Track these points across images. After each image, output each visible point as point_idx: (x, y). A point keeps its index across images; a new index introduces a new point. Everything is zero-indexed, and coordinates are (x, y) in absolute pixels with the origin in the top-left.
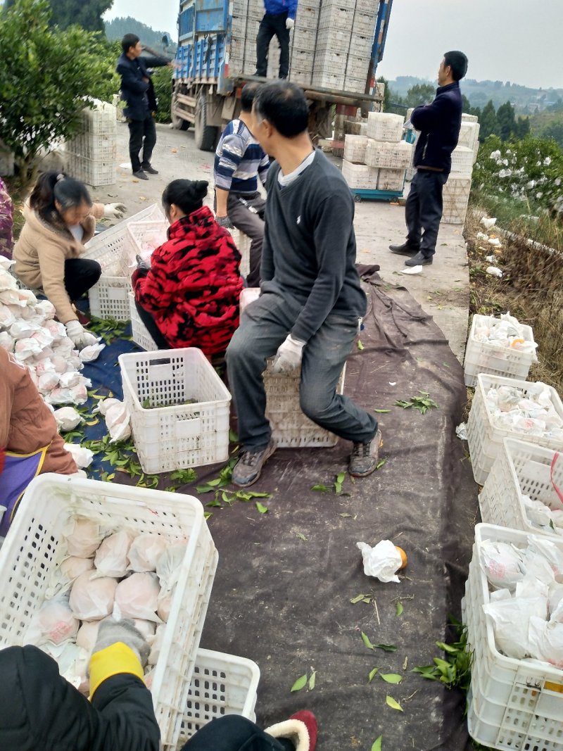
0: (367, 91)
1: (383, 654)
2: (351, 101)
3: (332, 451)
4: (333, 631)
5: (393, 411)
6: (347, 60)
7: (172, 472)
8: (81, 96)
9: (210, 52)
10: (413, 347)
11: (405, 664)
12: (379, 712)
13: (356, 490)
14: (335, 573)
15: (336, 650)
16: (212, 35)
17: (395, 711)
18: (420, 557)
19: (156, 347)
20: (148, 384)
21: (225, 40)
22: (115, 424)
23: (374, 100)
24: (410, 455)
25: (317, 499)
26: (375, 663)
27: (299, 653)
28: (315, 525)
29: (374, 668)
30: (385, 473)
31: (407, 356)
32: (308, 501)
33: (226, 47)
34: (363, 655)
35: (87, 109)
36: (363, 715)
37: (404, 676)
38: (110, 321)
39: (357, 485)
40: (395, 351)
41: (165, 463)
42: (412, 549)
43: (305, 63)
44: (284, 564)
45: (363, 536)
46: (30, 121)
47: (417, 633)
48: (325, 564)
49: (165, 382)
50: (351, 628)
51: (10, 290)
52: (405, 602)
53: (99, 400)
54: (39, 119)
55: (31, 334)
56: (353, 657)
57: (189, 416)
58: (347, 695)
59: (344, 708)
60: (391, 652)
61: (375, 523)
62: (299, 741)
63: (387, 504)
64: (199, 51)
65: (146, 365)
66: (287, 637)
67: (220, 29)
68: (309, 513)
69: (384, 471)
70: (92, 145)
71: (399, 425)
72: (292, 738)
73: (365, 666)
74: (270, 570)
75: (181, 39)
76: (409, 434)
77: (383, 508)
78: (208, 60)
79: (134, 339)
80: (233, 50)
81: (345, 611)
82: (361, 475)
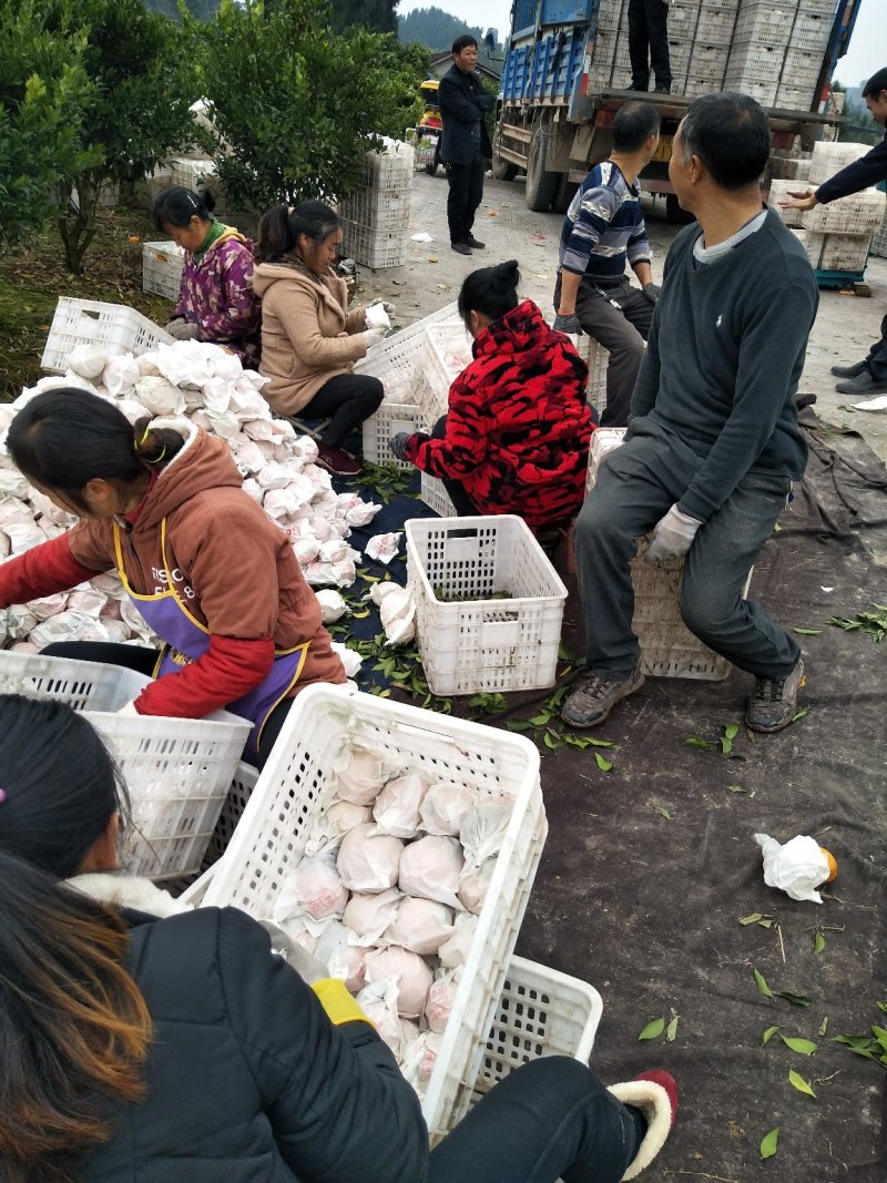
0: (815, 106)
1: (788, 1008)
2: (785, 124)
3: (719, 687)
4: (709, 962)
5: (826, 632)
6: (785, 58)
7: (471, 696)
8: (365, 133)
9: (560, 55)
10: (865, 531)
11: (824, 1027)
12: (777, 1091)
13: (755, 752)
14: (716, 874)
15: (711, 989)
16: (566, 29)
17: (803, 1095)
18: (860, 868)
19: (454, 511)
20: (442, 564)
21: (587, 35)
22: (394, 619)
23: (824, 122)
24: (852, 705)
25: (691, 759)
26: (774, 1018)
27: (652, 985)
28: (687, 799)
29: (772, 1025)
30: (806, 731)
31: (855, 545)
32: (675, 760)
33: (587, 47)
34: (754, 1003)
35: (373, 152)
36: (752, 1092)
37: (820, 1045)
38: (389, 470)
39: (759, 745)
40: (834, 536)
41: (463, 681)
42: (847, 854)
43: (713, 66)
44: (635, 850)
45: (764, 825)
46: (291, 174)
47: (845, 984)
48: (699, 859)
49: (467, 563)
50: (737, 961)
51: (263, 420)
52: (829, 934)
53: (372, 583)
54: (305, 170)
55: (285, 484)
56: (740, 1005)
57: (498, 616)
58: (726, 1059)
59: (721, 1077)
60: (802, 1005)
61: (784, 807)
62: (656, 1113)
63: (808, 780)
64: (543, 55)
65: (443, 537)
66: (637, 958)
67: (579, 19)
68: (677, 779)
69: (804, 727)
70: (376, 207)
71: (834, 656)
72: (643, 1107)
73: (757, 1021)
74: (612, 856)
75: (516, 37)
76: (851, 672)
77: (801, 784)
78: (556, 69)
79: (423, 497)
80: (598, 49)
81: (730, 934)
82: (765, 729)
